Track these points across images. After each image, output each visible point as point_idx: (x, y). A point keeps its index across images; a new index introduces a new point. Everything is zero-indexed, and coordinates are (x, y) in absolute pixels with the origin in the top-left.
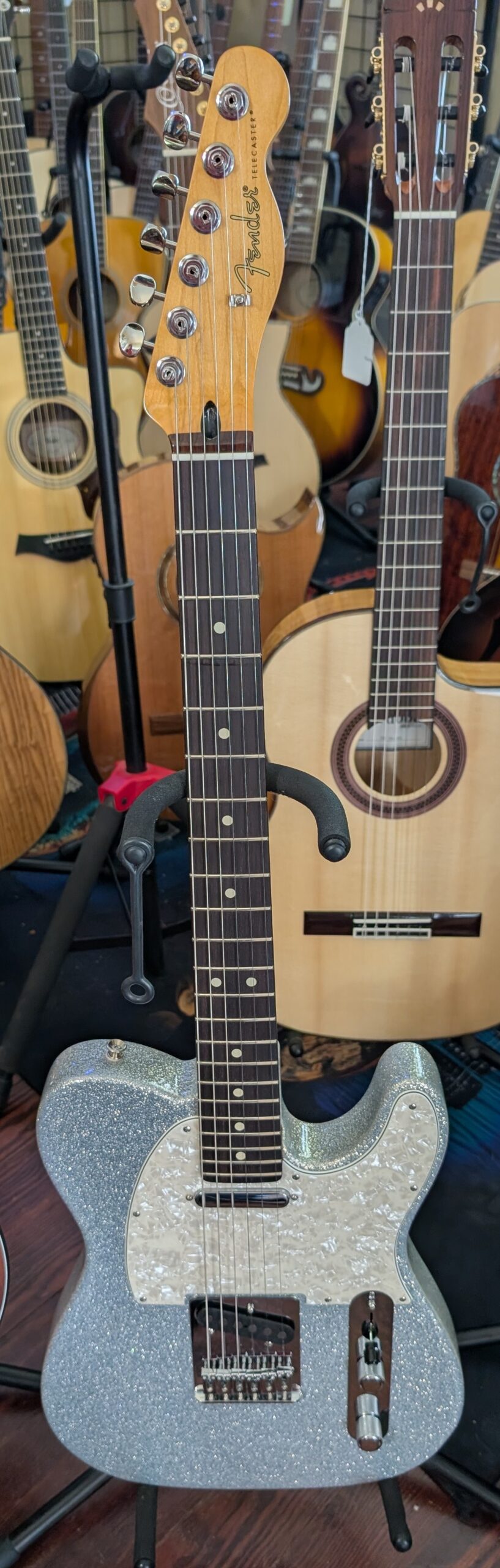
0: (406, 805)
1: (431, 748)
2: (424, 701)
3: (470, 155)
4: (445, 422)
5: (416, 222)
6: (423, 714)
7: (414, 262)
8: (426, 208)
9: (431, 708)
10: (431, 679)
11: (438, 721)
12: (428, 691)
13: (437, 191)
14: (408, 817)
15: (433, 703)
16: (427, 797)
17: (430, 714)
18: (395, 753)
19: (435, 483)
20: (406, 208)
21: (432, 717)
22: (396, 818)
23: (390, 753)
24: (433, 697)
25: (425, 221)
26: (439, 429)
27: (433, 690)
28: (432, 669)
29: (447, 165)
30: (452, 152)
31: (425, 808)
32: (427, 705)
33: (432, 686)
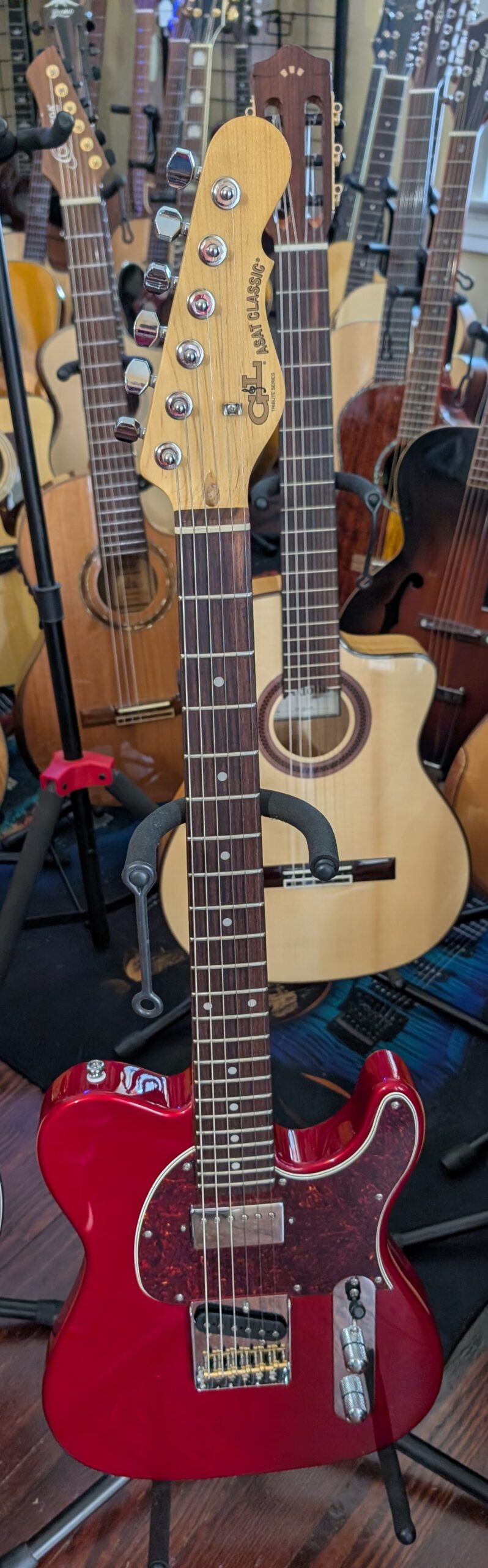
0: (322, 765)
1: (340, 714)
2: (331, 670)
3: (336, 196)
4: (331, 423)
5: (293, 254)
6: (331, 682)
7: (294, 287)
8: (301, 240)
9: (337, 676)
10: (336, 651)
11: (345, 688)
12: (333, 661)
13: (310, 226)
14: (324, 775)
15: (339, 672)
16: (340, 756)
17: (337, 682)
18: (309, 721)
19: (326, 478)
20: (284, 241)
21: (339, 684)
22: (315, 777)
23: (305, 722)
24: (339, 666)
25: (302, 253)
26: (327, 430)
27: (338, 660)
28: (335, 641)
29: (317, 205)
30: (320, 193)
31: (339, 767)
32: (334, 674)
33: (337, 657)
